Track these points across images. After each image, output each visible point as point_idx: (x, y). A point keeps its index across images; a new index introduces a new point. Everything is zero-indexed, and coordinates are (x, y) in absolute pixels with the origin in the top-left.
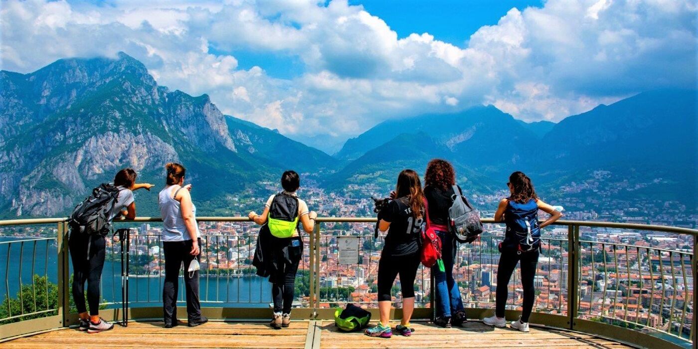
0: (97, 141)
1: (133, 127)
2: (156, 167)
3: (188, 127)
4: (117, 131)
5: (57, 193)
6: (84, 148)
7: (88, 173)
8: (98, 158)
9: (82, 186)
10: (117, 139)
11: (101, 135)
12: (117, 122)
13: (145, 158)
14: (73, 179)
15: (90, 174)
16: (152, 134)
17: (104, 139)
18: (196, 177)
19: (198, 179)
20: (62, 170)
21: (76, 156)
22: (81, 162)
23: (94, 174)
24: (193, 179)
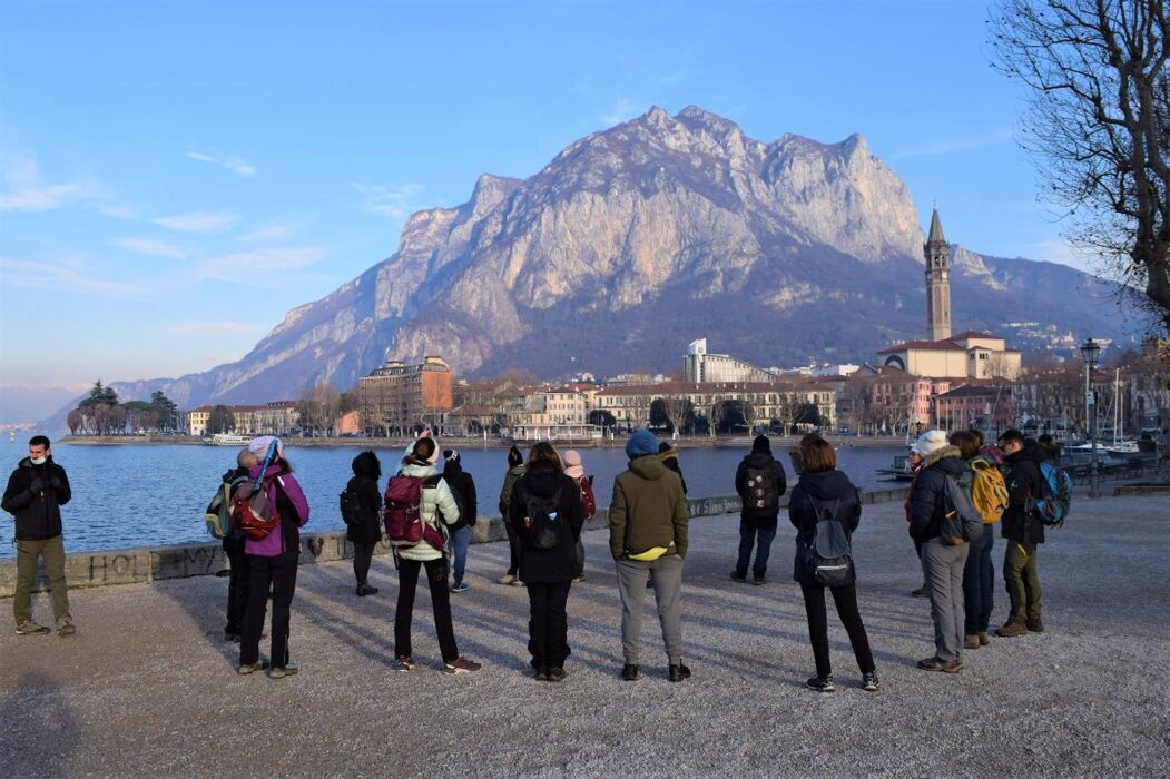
0: (556, 217)
1: (646, 181)
2: (698, 270)
3: (807, 203)
4: (604, 190)
5: (444, 335)
6: (529, 237)
7: (533, 293)
8: (556, 257)
9: (512, 319)
10: (603, 209)
11: (565, 203)
12: (608, 174)
13: (673, 253)
14: (490, 304)
15: (538, 293)
16: (687, 192)
17: (571, 211)
18: (803, 293)
19: (808, 296)
20: (470, 287)
21: (509, 257)
22: (521, 271)
23: (547, 295)
24: (794, 299)
